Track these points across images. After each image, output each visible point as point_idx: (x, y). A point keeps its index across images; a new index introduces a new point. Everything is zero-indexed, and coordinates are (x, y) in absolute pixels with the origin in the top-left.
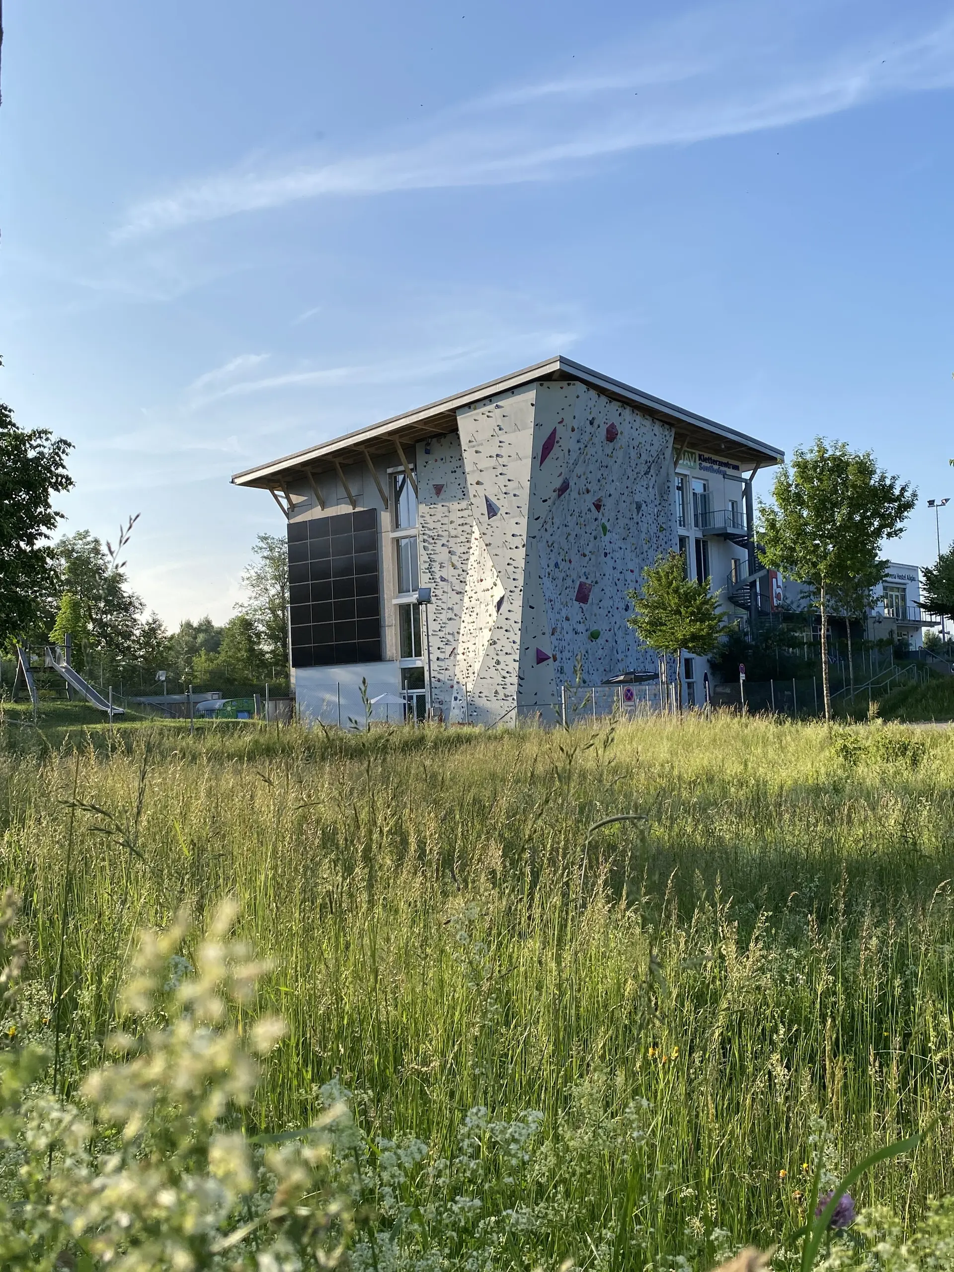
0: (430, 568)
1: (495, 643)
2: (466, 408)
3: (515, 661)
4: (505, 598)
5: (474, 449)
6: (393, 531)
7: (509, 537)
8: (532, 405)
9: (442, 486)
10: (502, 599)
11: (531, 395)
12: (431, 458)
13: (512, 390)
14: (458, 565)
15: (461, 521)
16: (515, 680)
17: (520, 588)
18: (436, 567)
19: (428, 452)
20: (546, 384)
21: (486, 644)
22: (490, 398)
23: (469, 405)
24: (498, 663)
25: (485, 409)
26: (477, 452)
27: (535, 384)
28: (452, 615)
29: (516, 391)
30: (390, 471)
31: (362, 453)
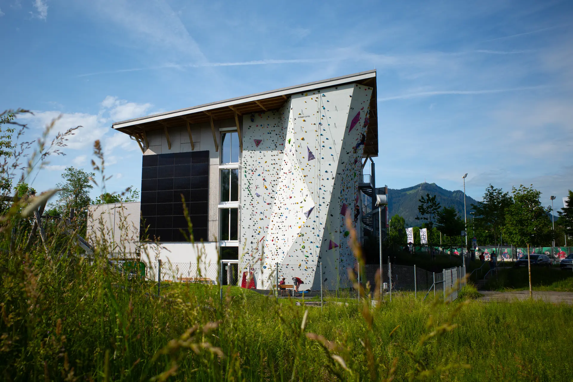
0: (248, 188)
1: (303, 235)
2: (300, 95)
3: (317, 247)
4: (315, 208)
5: (303, 119)
6: (220, 165)
7: (323, 172)
8: (351, 96)
9: (261, 141)
10: (312, 209)
11: (350, 91)
12: (253, 125)
13: (336, 87)
14: (270, 188)
15: (273, 162)
16: (316, 259)
17: (327, 203)
18: (253, 187)
19: (252, 121)
20: (359, 86)
21: (296, 236)
22: (319, 90)
23: (302, 93)
24: (304, 247)
25: (314, 96)
26: (304, 121)
27: (354, 85)
28: (262, 216)
29: (338, 87)
30: (221, 129)
31: (208, 117)
